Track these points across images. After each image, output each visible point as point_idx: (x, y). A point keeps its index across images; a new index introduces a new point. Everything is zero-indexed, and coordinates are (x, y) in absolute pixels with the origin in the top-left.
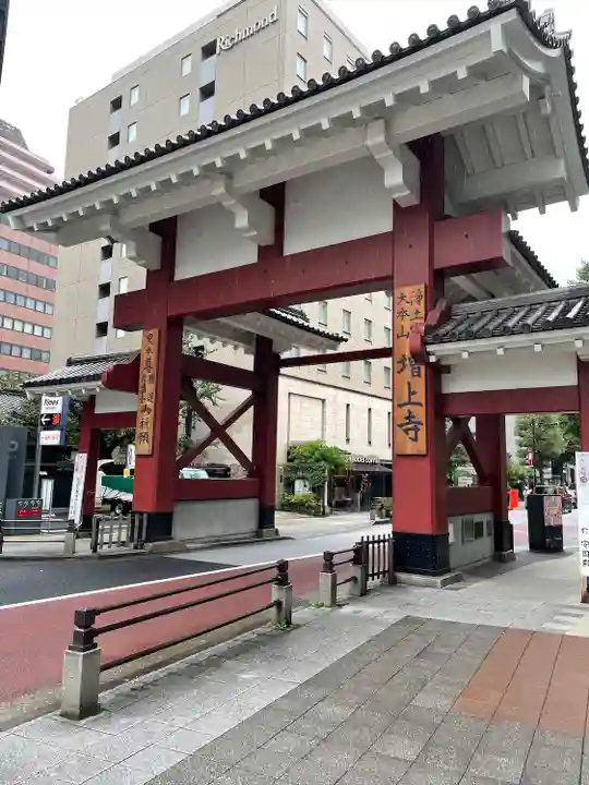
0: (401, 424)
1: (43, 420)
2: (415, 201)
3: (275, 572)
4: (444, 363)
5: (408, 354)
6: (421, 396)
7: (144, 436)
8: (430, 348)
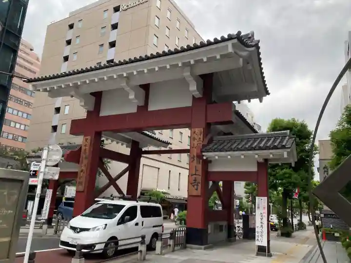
0: (191, 183)
1: (31, 173)
2: (200, 96)
3: (140, 239)
4: (209, 159)
5: (195, 155)
6: (200, 172)
7: (80, 183)
8: (204, 154)
